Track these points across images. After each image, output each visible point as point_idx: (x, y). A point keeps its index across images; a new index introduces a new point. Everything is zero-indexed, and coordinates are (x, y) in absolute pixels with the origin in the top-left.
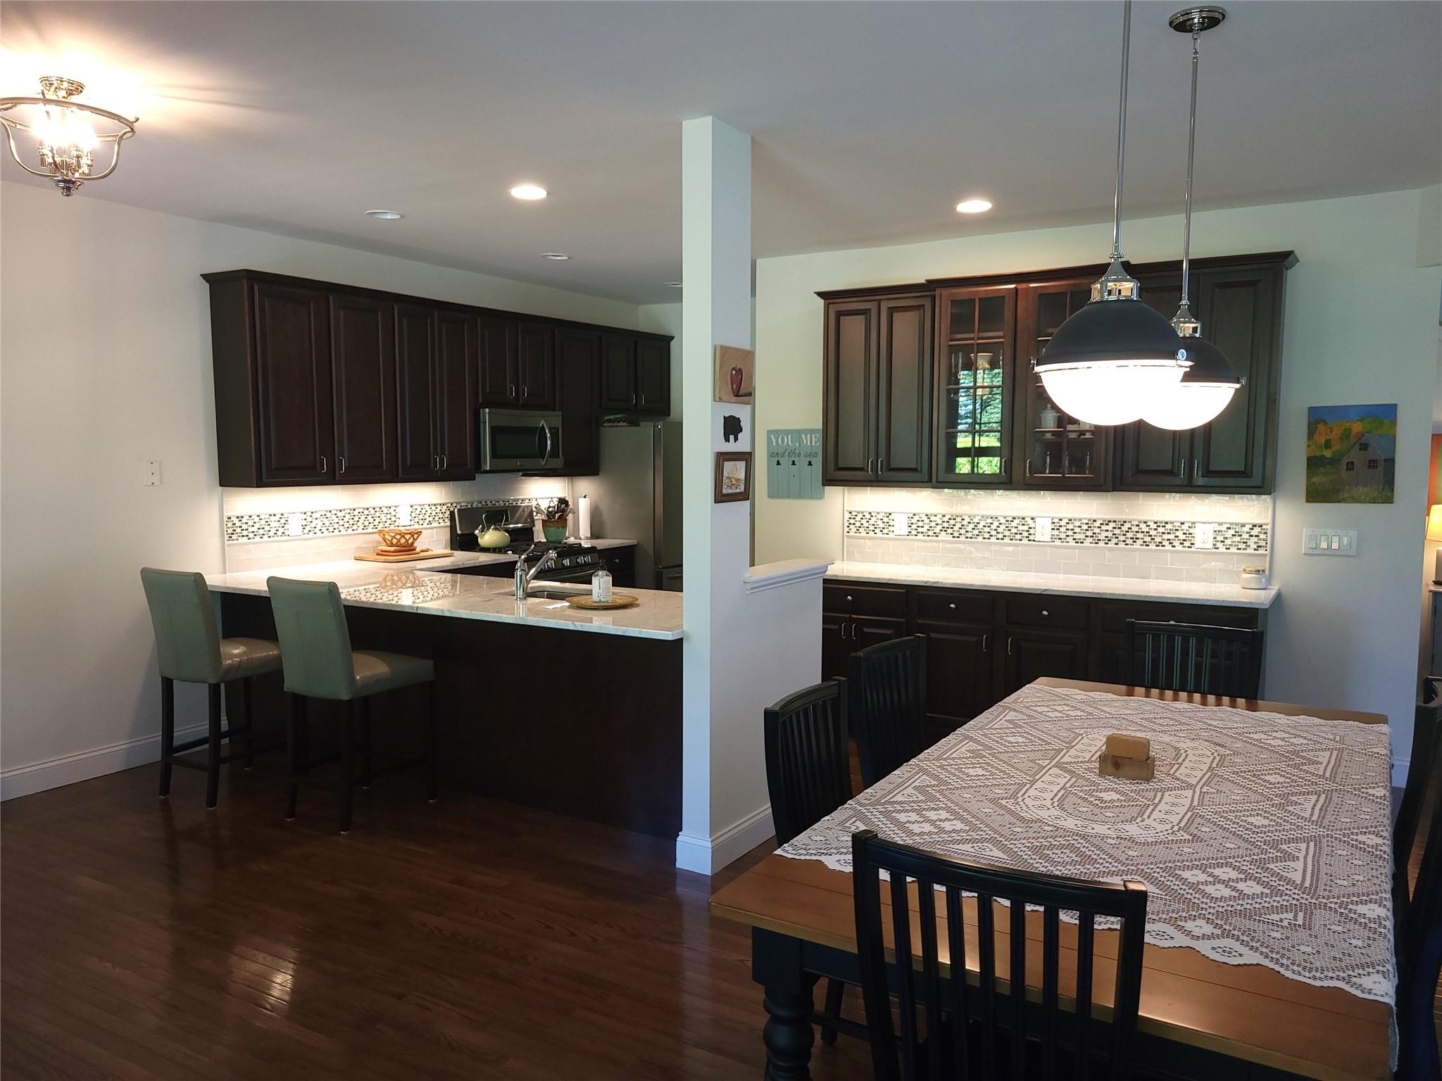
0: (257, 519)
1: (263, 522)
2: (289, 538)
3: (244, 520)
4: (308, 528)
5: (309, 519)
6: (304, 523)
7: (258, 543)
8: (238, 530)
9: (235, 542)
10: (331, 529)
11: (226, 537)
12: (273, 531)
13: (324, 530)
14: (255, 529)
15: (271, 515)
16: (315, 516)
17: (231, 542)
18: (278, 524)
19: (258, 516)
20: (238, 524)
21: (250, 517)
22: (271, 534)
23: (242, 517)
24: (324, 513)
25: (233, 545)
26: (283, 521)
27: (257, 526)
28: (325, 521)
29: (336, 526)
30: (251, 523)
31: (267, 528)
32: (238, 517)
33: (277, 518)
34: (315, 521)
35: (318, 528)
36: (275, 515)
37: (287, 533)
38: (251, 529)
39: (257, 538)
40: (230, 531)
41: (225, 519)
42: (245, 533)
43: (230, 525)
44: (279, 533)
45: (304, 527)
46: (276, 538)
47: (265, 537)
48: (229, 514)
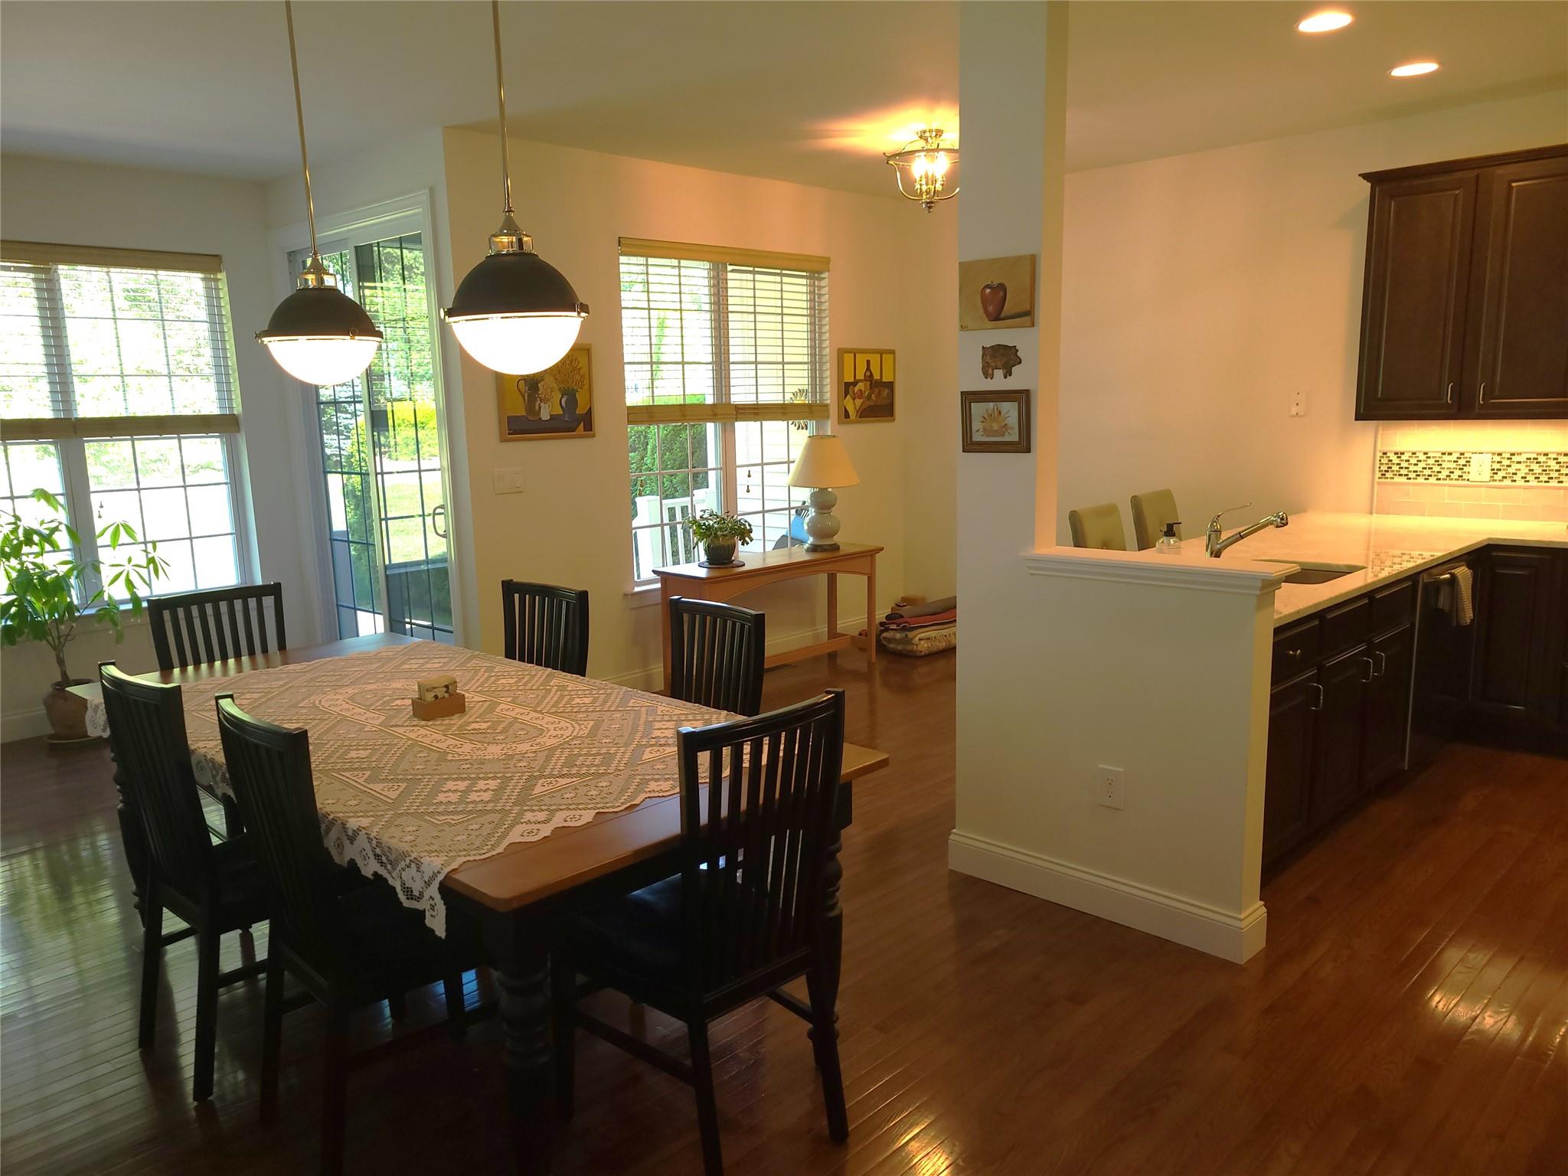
0: (1422, 457)
1: (1431, 461)
2: (1468, 483)
3: (1404, 457)
4: (1501, 474)
5: (1506, 462)
6: (1496, 466)
7: (1423, 484)
8: (1395, 468)
9: (1389, 480)
10: (1544, 478)
11: (1378, 475)
12: (1445, 473)
13: (1530, 478)
14: (1419, 468)
15: (1444, 454)
16: (1515, 458)
17: (1383, 480)
18: (1454, 465)
19: (1425, 453)
20: (1395, 460)
21: (1414, 453)
22: (1442, 476)
23: (1402, 453)
24: (1533, 456)
25: (1387, 483)
26: (1462, 462)
27: (1422, 465)
28: (1535, 467)
29: (1554, 475)
30: (1413, 461)
31: (1436, 468)
32: (1396, 453)
33: (1454, 457)
34: (1515, 466)
35: (1520, 474)
36: (1450, 454)
37: (1465, 476)
38: (1412, 468)
39: (1421, 480)
40: (1384, 468)
41: (1379, 454)
42: (1404, 472)
43: (1384, 461)
44: (1454, 476)
45: (1495, 472)
46: (1448, 482)
47: (1432, 480)
48: (1385, 449)
